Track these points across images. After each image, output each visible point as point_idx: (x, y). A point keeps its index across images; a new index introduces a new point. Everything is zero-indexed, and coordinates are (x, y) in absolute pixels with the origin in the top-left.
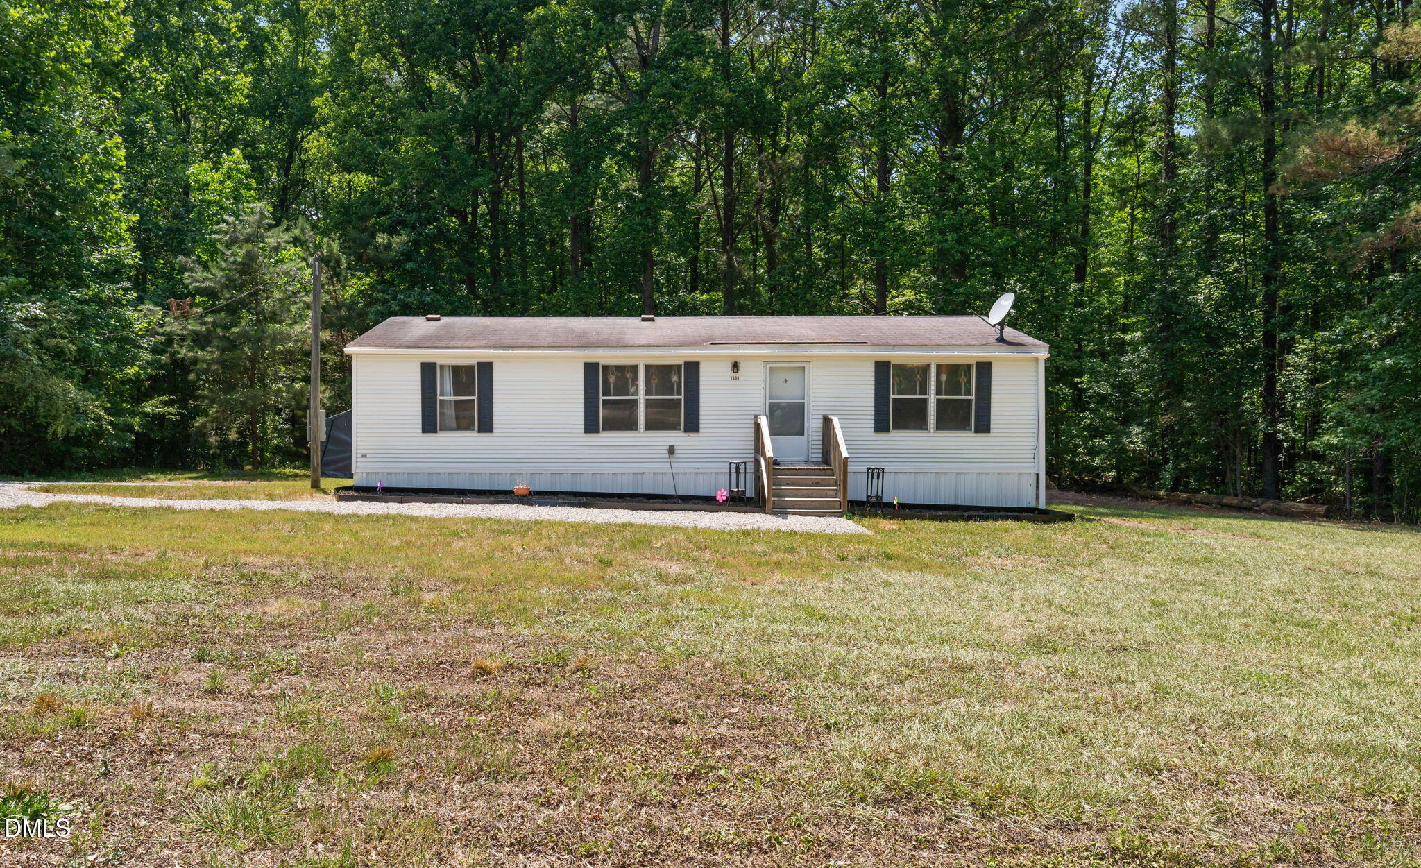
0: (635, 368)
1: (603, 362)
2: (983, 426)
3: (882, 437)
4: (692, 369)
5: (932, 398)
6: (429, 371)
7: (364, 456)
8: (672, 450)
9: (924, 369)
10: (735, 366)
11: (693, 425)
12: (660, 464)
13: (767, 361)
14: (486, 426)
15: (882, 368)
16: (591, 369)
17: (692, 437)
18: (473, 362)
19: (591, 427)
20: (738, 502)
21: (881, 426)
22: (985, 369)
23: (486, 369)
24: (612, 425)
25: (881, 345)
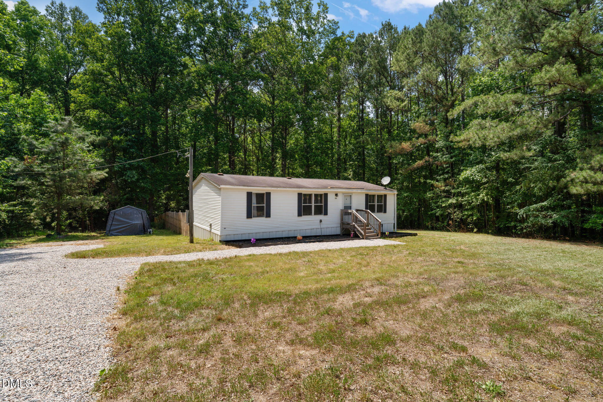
0: (310, 195)
1: (303, 193)
2: (385, 211)
4: (326, 195)
6: (249, 195)
7: (225, 228)
8: (321, 221)
9: (374, 196)
10: (336, 195)
11: (326, 214)
12: (317, 225)
13: (343, 193)
14: (268, 215)
15: (366, 195)
16: (300, 195)
17: (326, 216)
18: (264, 192)
19: (300, 215)
22: (385, 196)
23: (268, 194)
24: (305, 213)
25: (367, 189)
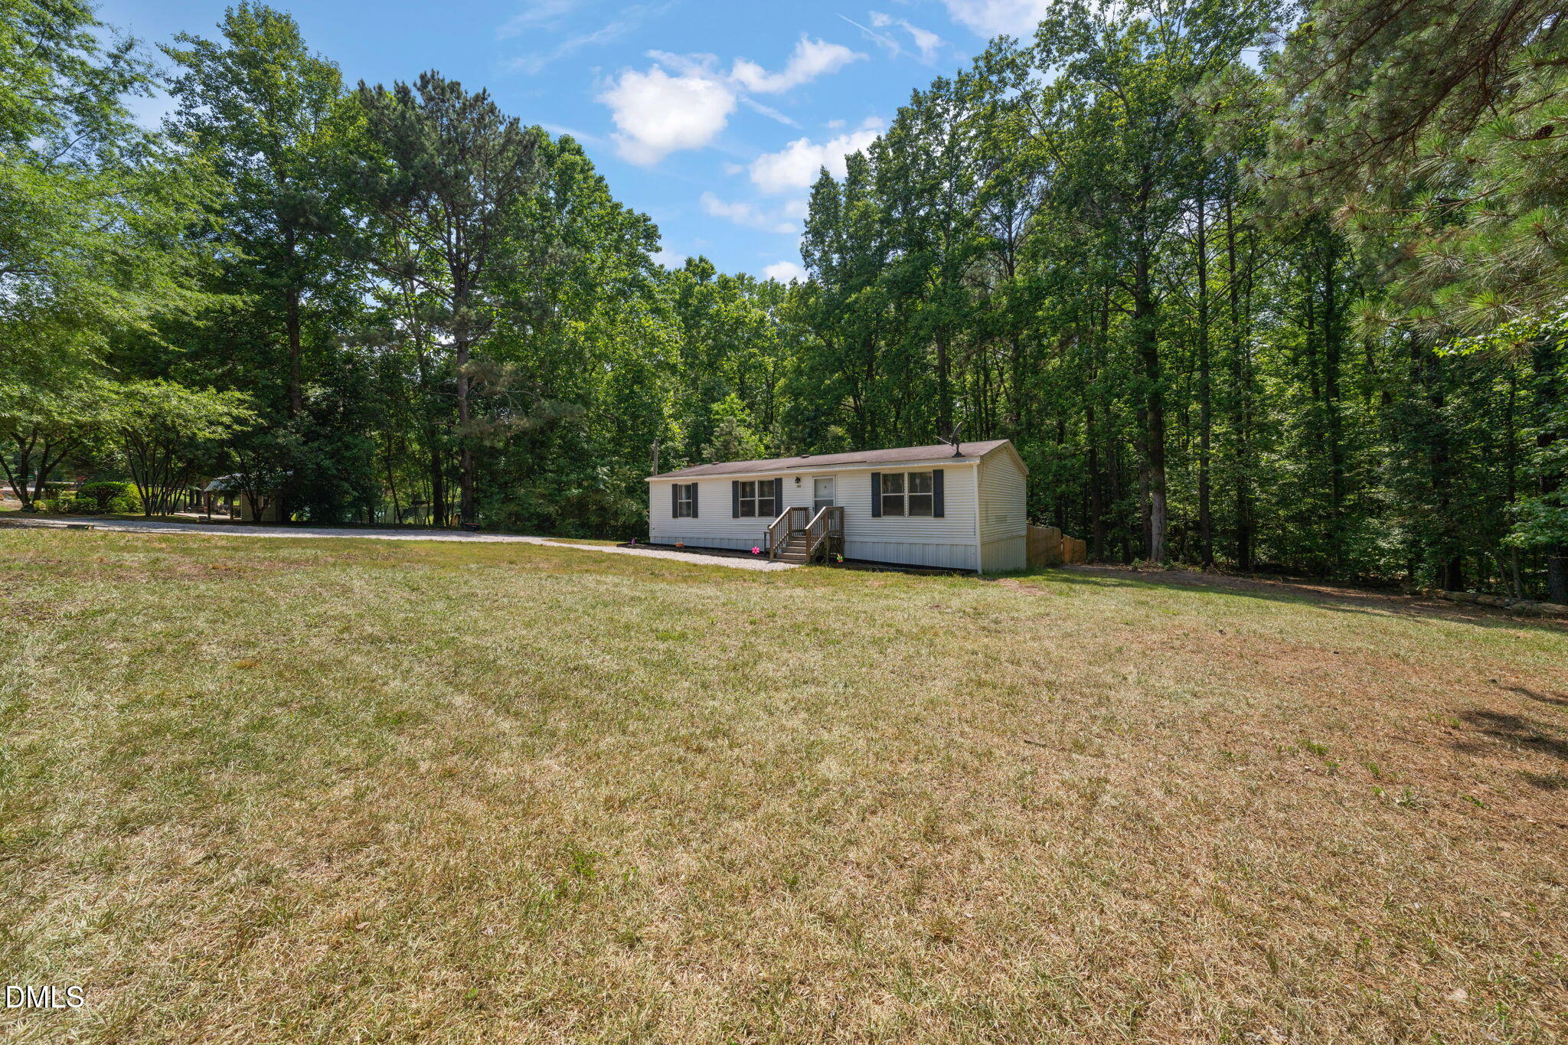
0: (752, 484)
1: (740, 480)
2: (940, 513)
3: (877, 520)
4: (779, 481)
5: (906, 494)
6: (675, 487)
7: (654, 529)
9: (901, 475)
10: (798, 480)
11: (779, 513)
13: (813, 475)
14: (695, 515)
15: (875, 476)
16: (736, 485)
18: (690, 483)
19: (735, 515)
20: (764, 555)
21: (876, 513)
22: (939, 474)
23: (695, 485)
24: (744, 515)
25: (872, 463)
